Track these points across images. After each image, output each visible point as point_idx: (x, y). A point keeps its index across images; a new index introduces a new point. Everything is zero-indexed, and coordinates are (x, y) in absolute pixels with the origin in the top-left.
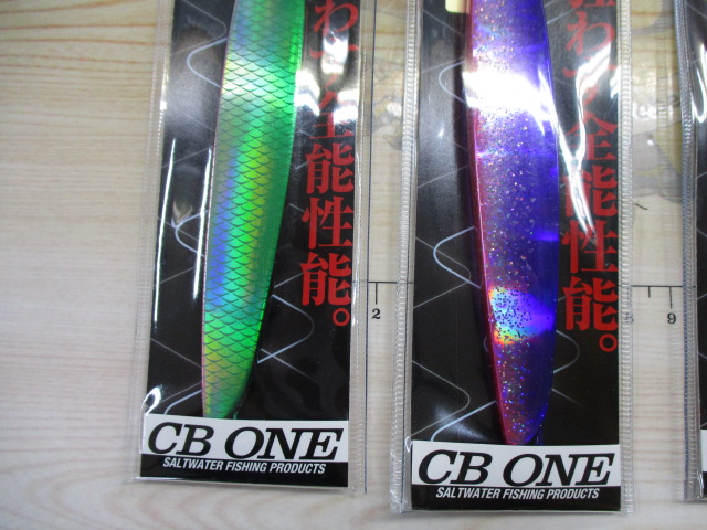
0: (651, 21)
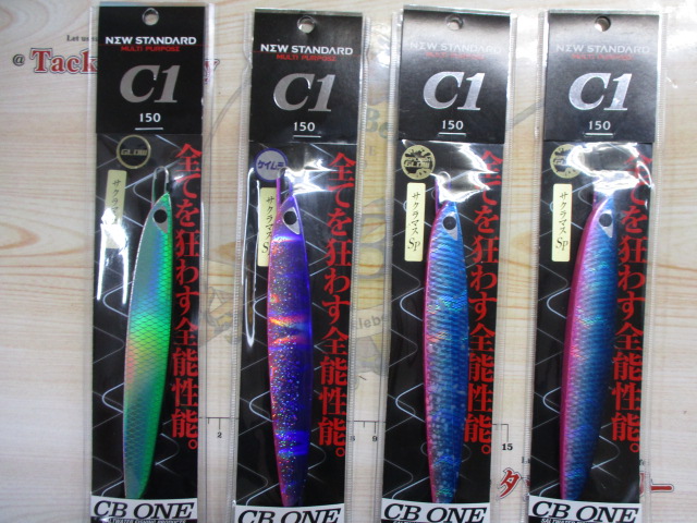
0: (376, 270)
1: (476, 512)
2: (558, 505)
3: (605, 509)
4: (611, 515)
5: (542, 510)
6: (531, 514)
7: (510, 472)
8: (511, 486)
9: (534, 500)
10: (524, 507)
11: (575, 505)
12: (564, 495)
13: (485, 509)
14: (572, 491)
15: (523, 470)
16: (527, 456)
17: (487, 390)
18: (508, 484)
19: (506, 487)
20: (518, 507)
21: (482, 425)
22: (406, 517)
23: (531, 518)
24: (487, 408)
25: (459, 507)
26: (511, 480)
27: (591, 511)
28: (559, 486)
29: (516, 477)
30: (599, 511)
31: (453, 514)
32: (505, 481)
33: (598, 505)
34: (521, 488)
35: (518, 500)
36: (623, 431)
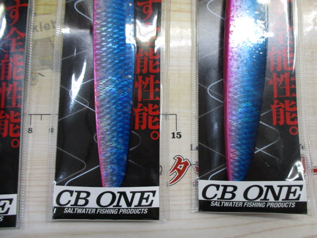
1: (146, 195)
2: (225, 187)
3: (270, 188)
4: (277, 193)
5: (210, 193)
6: (201, 198)
7: (180, 159)
8: (181, 173)
9: (203, 184)
10: (194, 192)
11: (242, 185)
12: (231, 177)
13: (154, 192)
14: (237, 172)
15: (193, 157)
16: (196, 144)
17: (155, 81)
18: (178, 170)
19: (176, 174)
20: (189, 192)
21: (151, 112)
22: (76, 204)
23: (200, 201)
24: (155, 97)
25: (128, 190)
26: (181, 166)
27: (257, 190)
28: (226, 170)
29: (186, 164)
30: (265, 189)
31: (122, 198)
32: (176, 168)
33: (263, 184)
34: (191, 174)
35: (188, 186)
36: (282, 117)
